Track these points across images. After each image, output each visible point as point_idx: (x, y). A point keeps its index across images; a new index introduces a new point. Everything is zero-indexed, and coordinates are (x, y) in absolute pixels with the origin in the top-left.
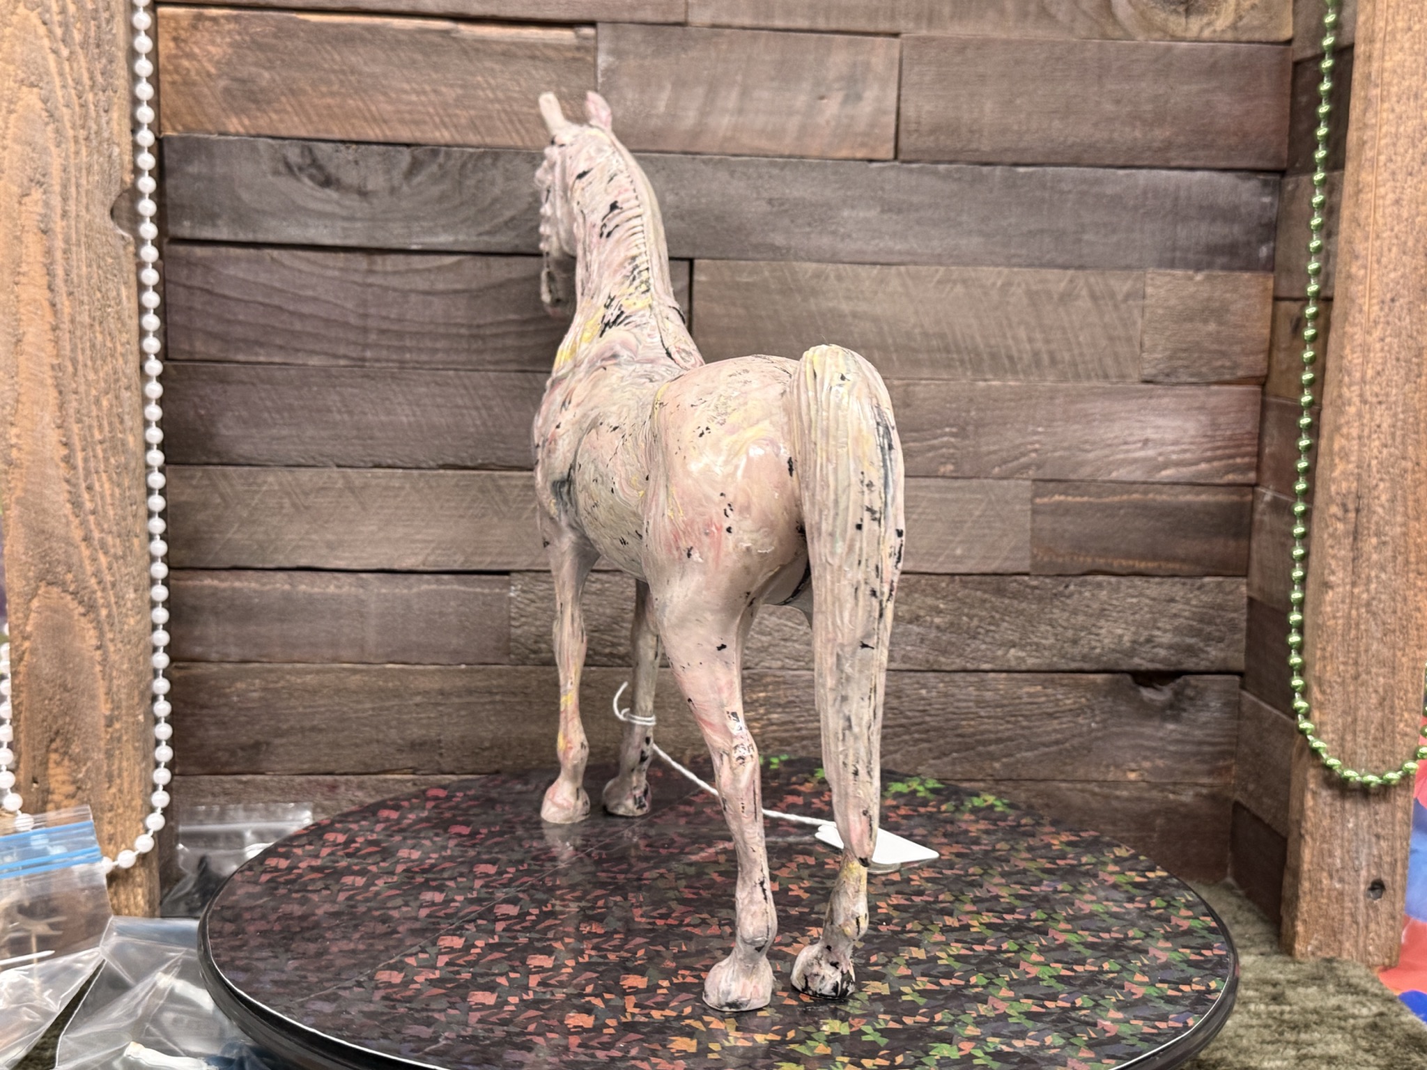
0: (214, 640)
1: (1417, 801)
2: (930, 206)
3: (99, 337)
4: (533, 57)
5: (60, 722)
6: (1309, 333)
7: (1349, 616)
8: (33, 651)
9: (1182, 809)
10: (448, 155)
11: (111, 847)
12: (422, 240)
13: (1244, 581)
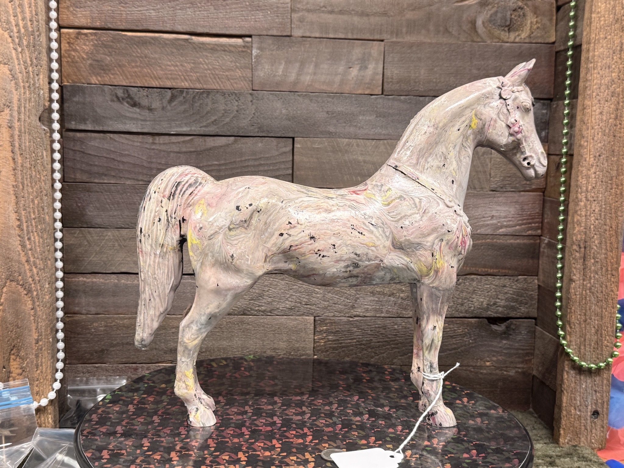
0: (84, 304)
1: (613, 375)
2: (398, 114)
3: (34, 173)
4: (225, 51)
5: (16, 342)
6: (563, 170)
7: (581, 294)
9: (509, 378)
10: (187, 93)
11: (37, 397)
12: (176, 130)
13: (537, 278)
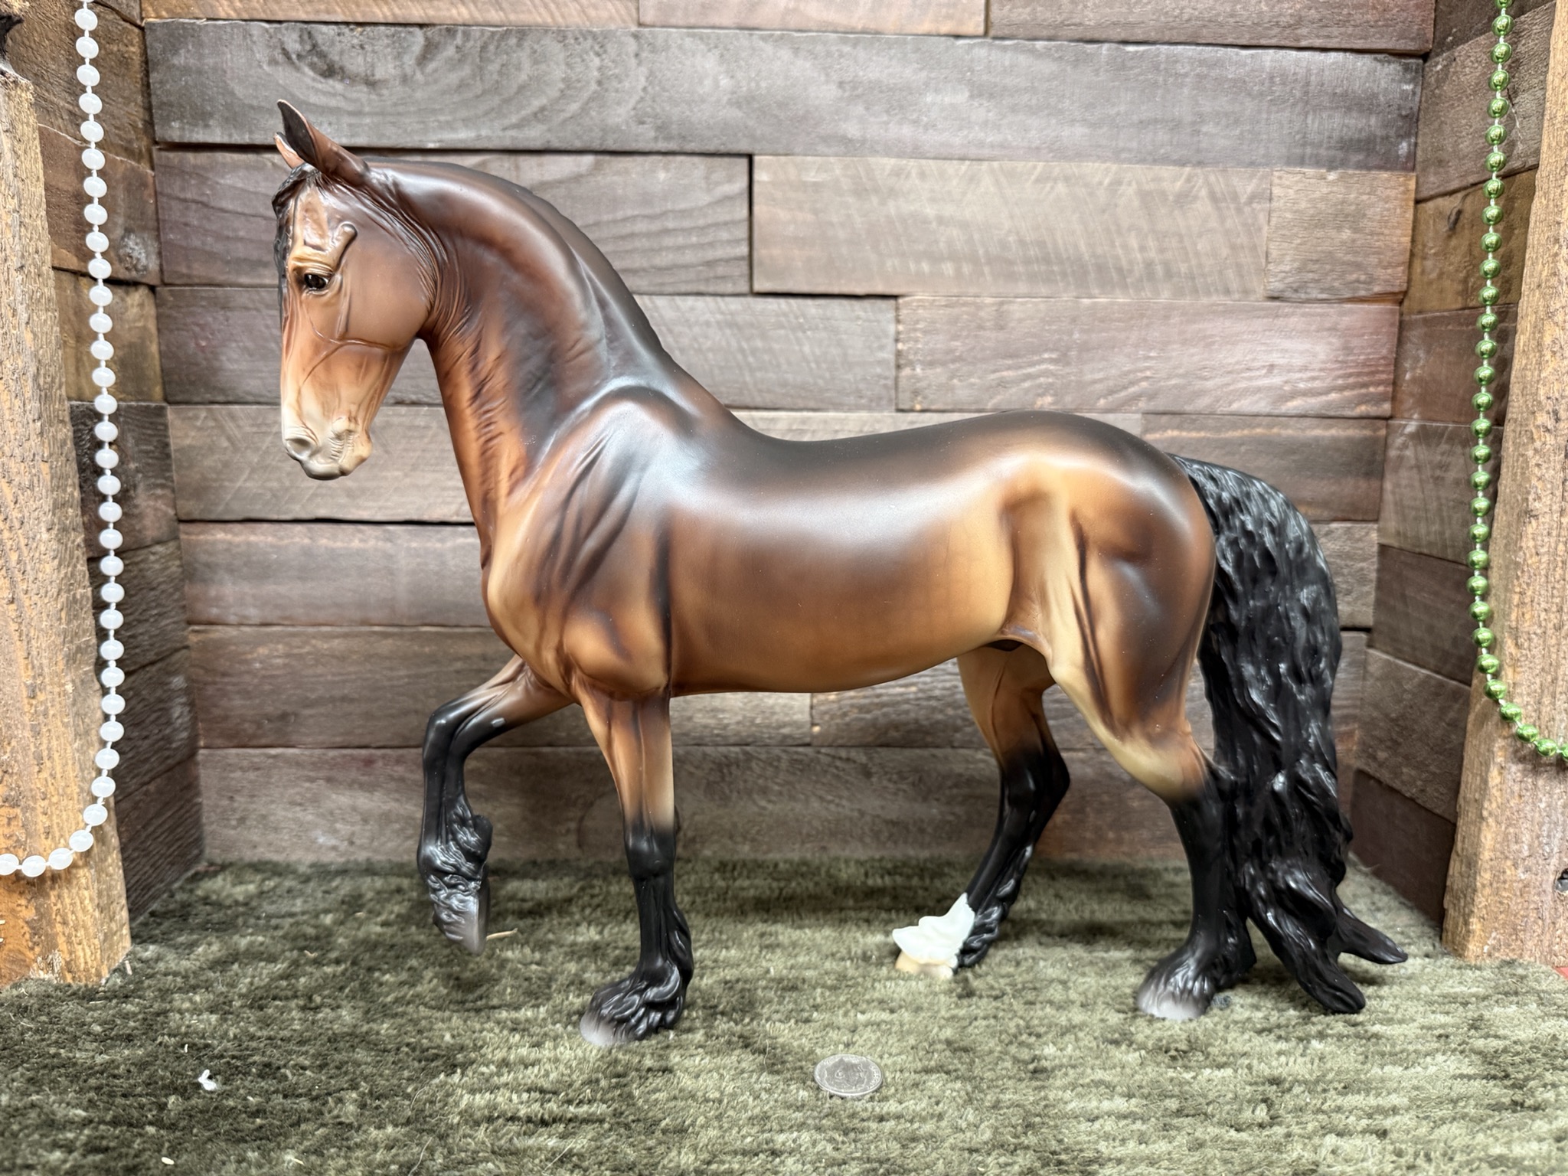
0: (231, 600)
2: (1026, 90)
6: (1491, 212)
10: (467, 35)
12: (440, 136)
13: (1375, 526)
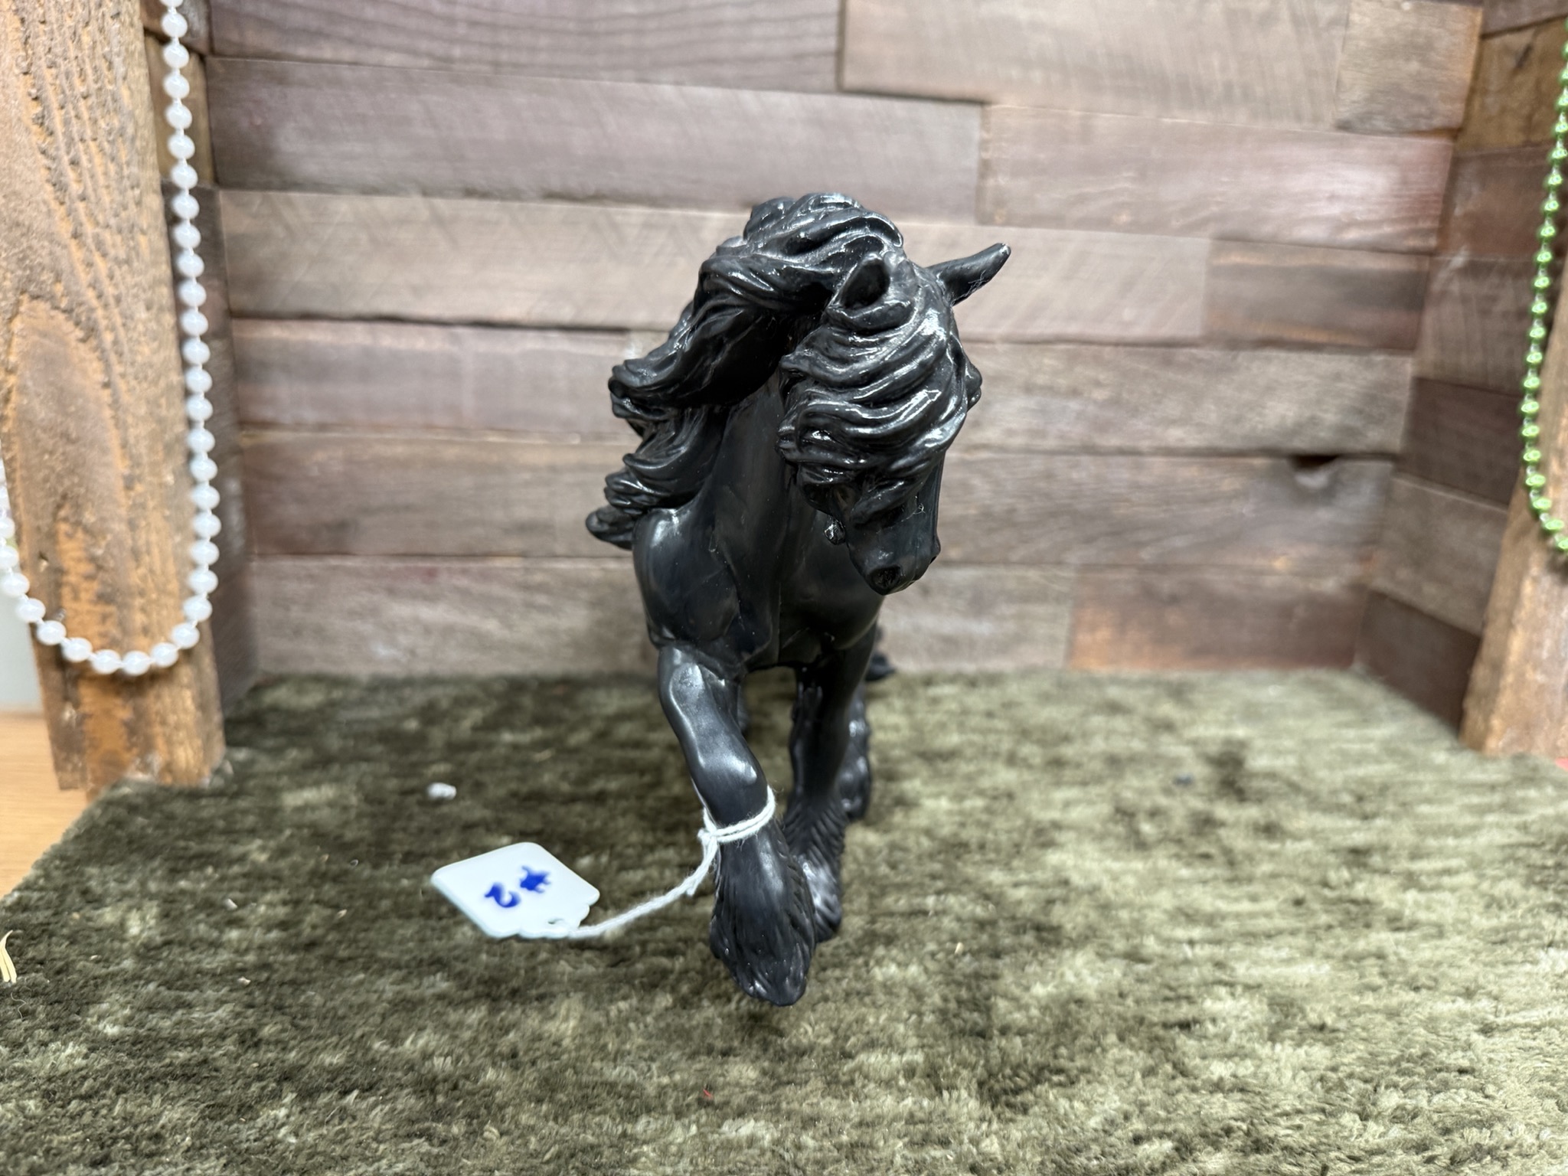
0: (286, 402)
5: (67, 482)
8: (23, 390)
9: (1320, 598)
13: (1412, 357)
